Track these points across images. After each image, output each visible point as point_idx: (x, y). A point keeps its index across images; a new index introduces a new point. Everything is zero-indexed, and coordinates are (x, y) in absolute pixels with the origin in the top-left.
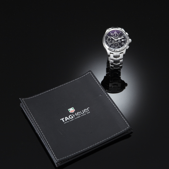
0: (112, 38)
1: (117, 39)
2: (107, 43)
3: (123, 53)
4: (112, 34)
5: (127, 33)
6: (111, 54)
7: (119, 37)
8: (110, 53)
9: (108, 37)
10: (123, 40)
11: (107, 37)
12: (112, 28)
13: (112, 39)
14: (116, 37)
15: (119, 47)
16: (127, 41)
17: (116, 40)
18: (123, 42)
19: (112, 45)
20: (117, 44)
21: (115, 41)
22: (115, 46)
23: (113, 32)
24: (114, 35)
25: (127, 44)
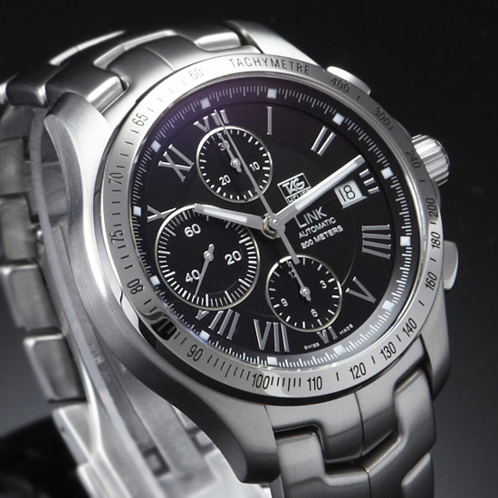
1: (285, 214)
9: (154, 214)
10: (351, 195)
19: (254, 309)
20: (310, 274)
22: (299, 309)
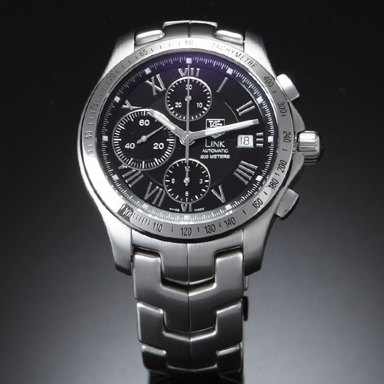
0: (159, 116)
2: (112, 157)
3: (240, 248)
4: (157, 85)
5: (284, 82)
6: (139, 257)
7: (212, 114)
8: (137, 248)
9: (127, 105)
10: (246, 142)
11: (118, 112)
12: (168, 31)
13: (155, 124)
14: (195, 110)
15: (210, 204)
16: (281, 155)
17: (187, 137)
18: (246, 154)
20: (196, 172)
21: (179, 151)
22: (179, 189)
23: (168, 64)
24: (179, 93)
25: (278, 175)
